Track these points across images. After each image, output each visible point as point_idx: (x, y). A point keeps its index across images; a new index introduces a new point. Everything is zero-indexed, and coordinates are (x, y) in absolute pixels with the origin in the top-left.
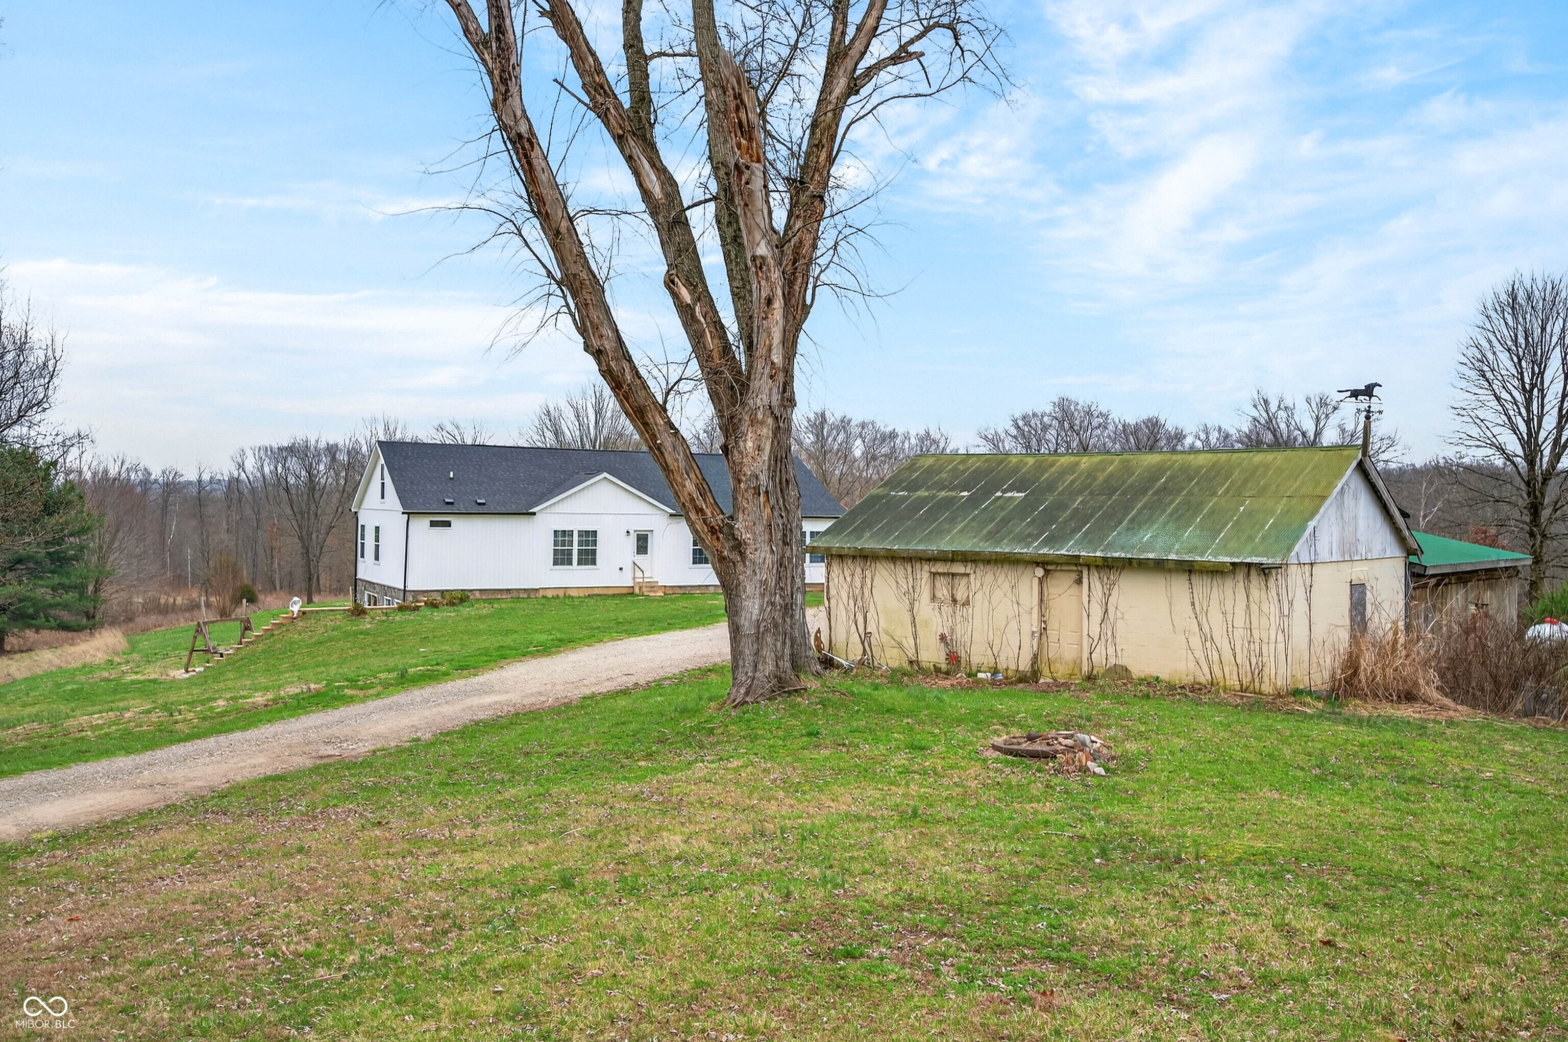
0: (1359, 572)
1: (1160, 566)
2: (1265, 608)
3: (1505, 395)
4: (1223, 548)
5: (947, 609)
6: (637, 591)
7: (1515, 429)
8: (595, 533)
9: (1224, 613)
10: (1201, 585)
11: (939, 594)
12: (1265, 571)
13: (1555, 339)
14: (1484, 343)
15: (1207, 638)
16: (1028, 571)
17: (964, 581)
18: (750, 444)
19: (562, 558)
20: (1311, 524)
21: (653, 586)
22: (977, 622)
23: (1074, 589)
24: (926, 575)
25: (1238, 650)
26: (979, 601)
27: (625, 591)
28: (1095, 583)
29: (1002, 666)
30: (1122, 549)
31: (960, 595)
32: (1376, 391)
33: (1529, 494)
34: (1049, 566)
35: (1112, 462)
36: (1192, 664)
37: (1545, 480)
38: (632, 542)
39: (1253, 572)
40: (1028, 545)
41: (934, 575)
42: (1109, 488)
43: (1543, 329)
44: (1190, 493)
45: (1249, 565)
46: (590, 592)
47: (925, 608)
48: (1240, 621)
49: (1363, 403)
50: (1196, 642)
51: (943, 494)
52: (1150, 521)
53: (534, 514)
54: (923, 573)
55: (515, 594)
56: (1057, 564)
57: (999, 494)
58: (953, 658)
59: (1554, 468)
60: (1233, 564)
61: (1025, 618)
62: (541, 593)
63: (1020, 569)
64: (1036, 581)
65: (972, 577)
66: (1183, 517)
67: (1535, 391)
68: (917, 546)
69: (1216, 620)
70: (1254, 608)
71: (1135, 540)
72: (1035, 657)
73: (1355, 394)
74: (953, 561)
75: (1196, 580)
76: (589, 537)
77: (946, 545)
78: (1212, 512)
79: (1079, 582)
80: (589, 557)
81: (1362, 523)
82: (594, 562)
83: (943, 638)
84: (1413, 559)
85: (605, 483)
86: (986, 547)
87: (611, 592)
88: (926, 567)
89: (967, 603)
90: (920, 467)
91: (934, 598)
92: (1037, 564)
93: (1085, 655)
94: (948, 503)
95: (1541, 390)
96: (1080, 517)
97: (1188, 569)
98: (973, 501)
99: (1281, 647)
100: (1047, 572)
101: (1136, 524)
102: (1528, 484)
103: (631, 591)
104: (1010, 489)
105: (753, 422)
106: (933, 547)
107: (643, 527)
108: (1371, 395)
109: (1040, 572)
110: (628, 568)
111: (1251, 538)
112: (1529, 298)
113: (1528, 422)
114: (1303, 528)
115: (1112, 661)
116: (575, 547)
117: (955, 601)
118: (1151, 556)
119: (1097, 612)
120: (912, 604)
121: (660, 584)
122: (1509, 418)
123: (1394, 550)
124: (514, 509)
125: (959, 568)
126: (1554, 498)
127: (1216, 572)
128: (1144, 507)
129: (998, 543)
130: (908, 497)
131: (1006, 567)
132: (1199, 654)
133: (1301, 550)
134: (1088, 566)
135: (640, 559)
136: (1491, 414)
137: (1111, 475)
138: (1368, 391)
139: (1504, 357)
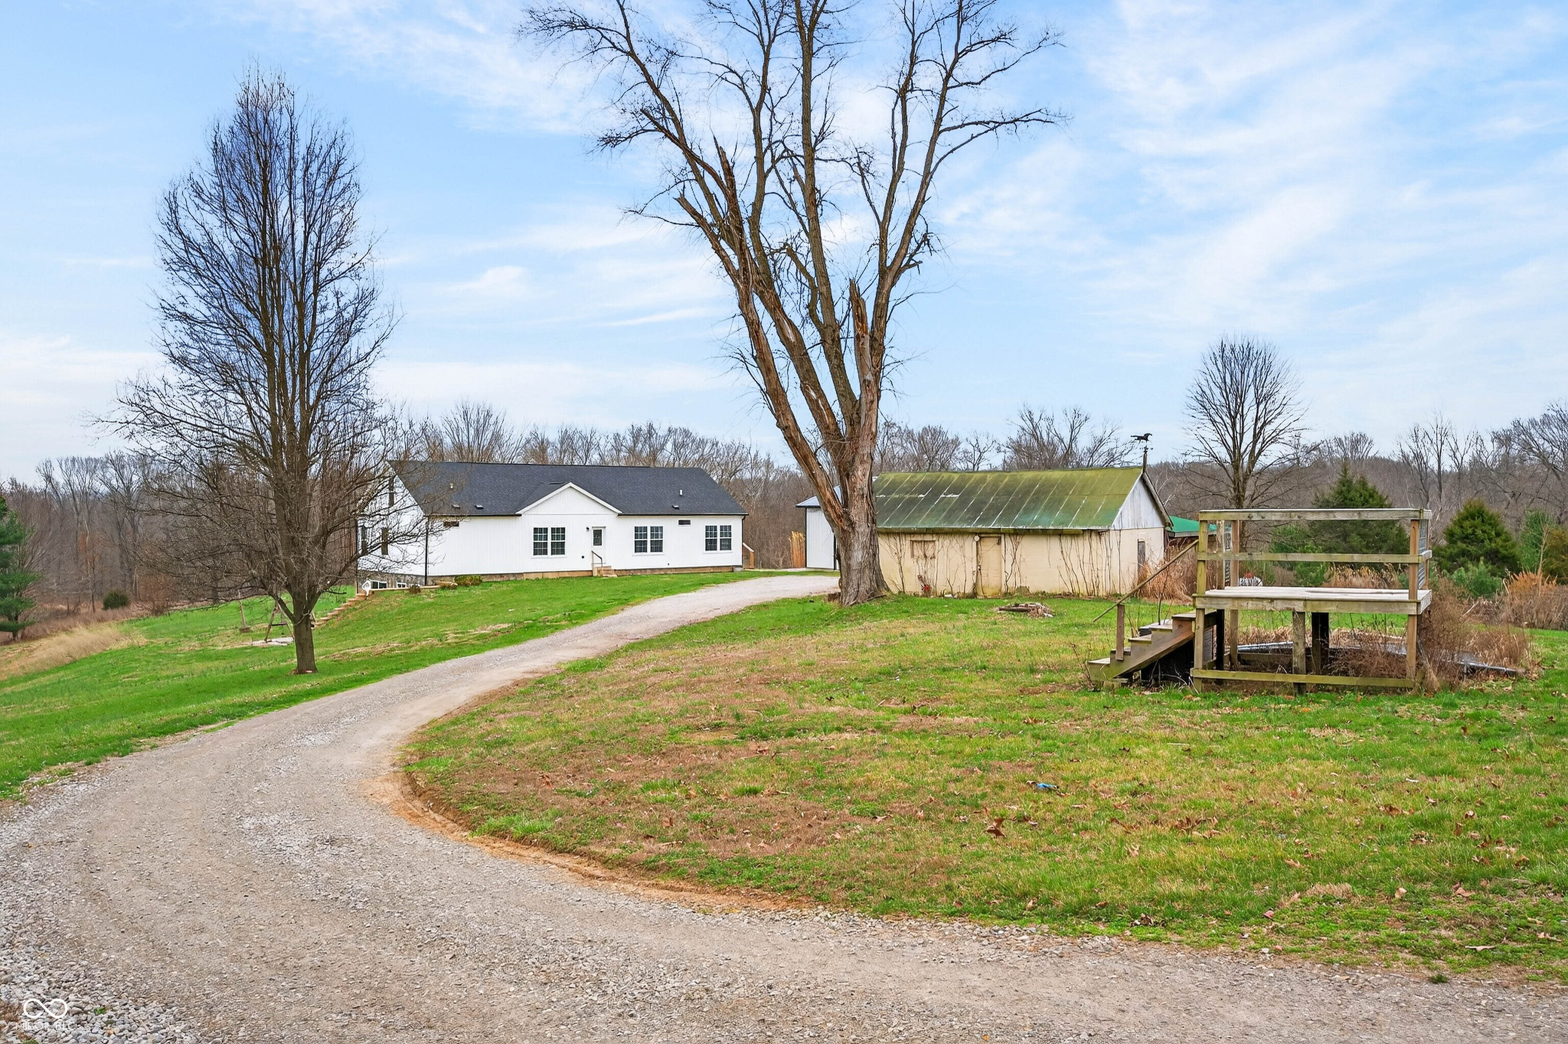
0: (1142, 535)
1: (1045, 533)
2: (1099, 552)
3: (1218, 419)
4: (1077, 522)
5: (922, 562)
6: (595, 574)
7: (1224, 443)
8: (563, 529)
9: (1079, 556)
10: (1067, 542)
11: (916, 553)
12: (1099, 533)
13: (1250, 379)
14: (1204, 383)
15: (1070, 570)
16: (970, 539)
17: (931, 545)
18: (860, 473)
19: (539, 549)
20: (1121, 510)
21: (608, 570)
22: (940, 567)
23: (997, 547)
24: (908, 542)
25: (1086, 575)
26: (940, 556)
27: (585, 574)
28: (1008, 543)
29: (955, 591)
30: (1024, 524)
31: (929, 553)
32: (1149, 437)
33: (1235, 489)
34: (982, 535)
35: (1006, 477)
36: (1062, 582)
37: (1245, 479)
38: (590, 536)
39: (1093, 534)
40: (970, 524)
41: (913, 542)
42: (1008, 491)
43: (1243, 373)
44: (1054, 493)
45: (1091, 530)
46: (561, 575)
47: (908, 562)
48: (1086, 559)
49: (1143, 443)
50: (1064, 572)
51: (907, 496)
52: (1035, 509)
53: (520, 515)
54: (906, 542)
55: (506, 578)
56: (986, 533)
57: (943, 496)
58: (927, 589)
59: (1250, 471)
60: (1084, 530)
61: (968, 564)
62: (525, 577)
63: (965, 537)
64: (975, 543)
65: (937, 543)
66: (1052, 507)
67: (1238, 416)
68: (901, 526)
69: (1074, 561)
70: (1094, 553)
71: (1028, 520)
72: (975, 585)
73: (1140, 438)
74: (925, 534)
75: (1064, 539)
76: (559, 532)
77: (920, 524)
78: (1067, 505)
79: (999, 543)
80: (559, 549)
81: (1143, 509)
82: (563, 552)
83: (920, 577)
84: (1168, 528)
85: (571, 491)
86: (945, 526)
87: (576, 575)
88: (908, 539)
89: (933, 557)
90: (887, 481)
91: (913, 556)
92: (976, 534)
93: (1004, 582)
94: (912, 502)
95: (1242, 416)
96: (995, 509)
97: (1060, 534)
98: (928, 501)
99: (1107, 571)
100: (981, 538)
101: (1028, 511)
102: (1234, 482)
103: (590, 574)
104: (949, 492)
105: (862, 462)
106: (914, 526)
107: (597, 523)
108: (1147, 440)
109: (977, 538)
110: (588, 556)
111: (1090, 517)
112: (1233, 350)
113: (1234, 439)
114: (1117, 511)
115: (1018, 585)
116: (549, 541)
117: (926, 557)
118: (1040, 527)
119: (1009, 559)
120: (900, 558)
121: (613, 568)
122: (1221, 435)
123: (1158, 523)
124: (504, 511)
125: (928, 538)
126: (1251, 493)
127: (1074, 535)
128: (1029, 502)
129: (952, 523)
130: (886, 499)
131: (957, 537)
132: (1066, 578)
133: (1116, 524)
134: (1004, 534)
135: (597, 549)
136: (1209, 433)
137: (1006, 484)
138: (1145, 437)
139: (1217, 391)
